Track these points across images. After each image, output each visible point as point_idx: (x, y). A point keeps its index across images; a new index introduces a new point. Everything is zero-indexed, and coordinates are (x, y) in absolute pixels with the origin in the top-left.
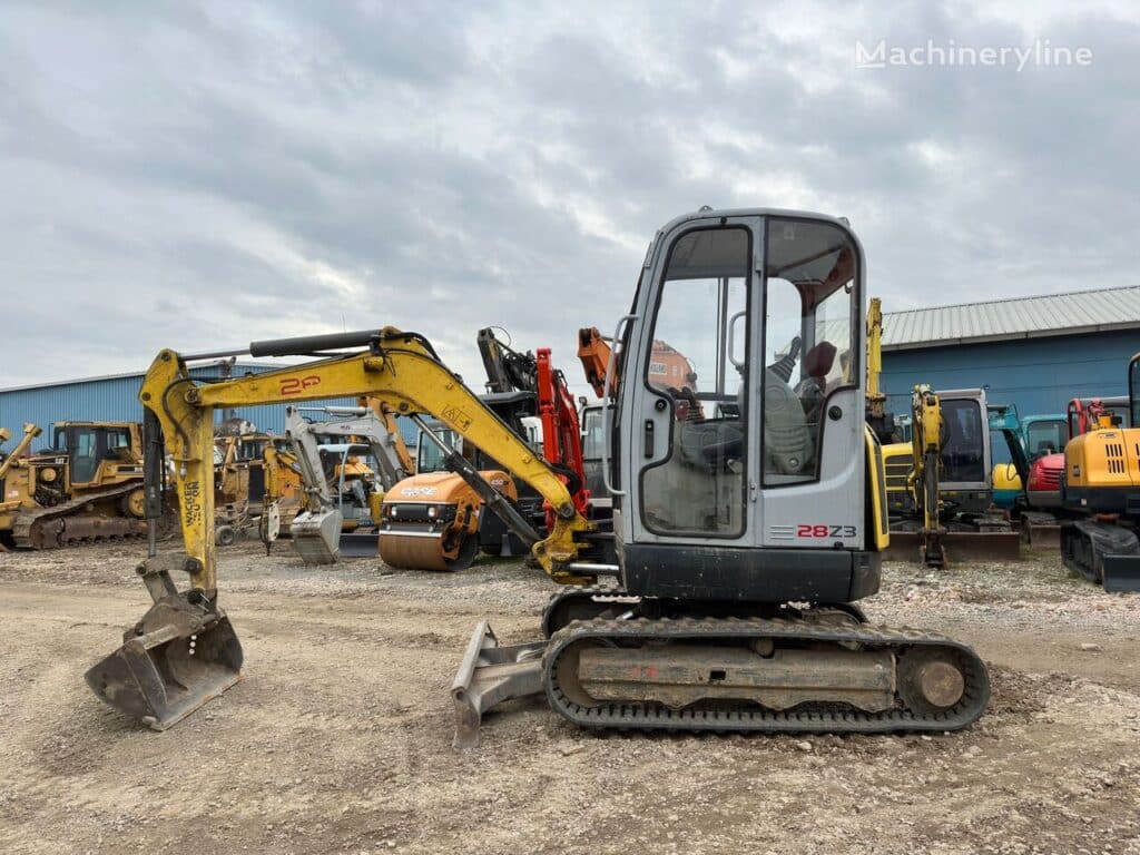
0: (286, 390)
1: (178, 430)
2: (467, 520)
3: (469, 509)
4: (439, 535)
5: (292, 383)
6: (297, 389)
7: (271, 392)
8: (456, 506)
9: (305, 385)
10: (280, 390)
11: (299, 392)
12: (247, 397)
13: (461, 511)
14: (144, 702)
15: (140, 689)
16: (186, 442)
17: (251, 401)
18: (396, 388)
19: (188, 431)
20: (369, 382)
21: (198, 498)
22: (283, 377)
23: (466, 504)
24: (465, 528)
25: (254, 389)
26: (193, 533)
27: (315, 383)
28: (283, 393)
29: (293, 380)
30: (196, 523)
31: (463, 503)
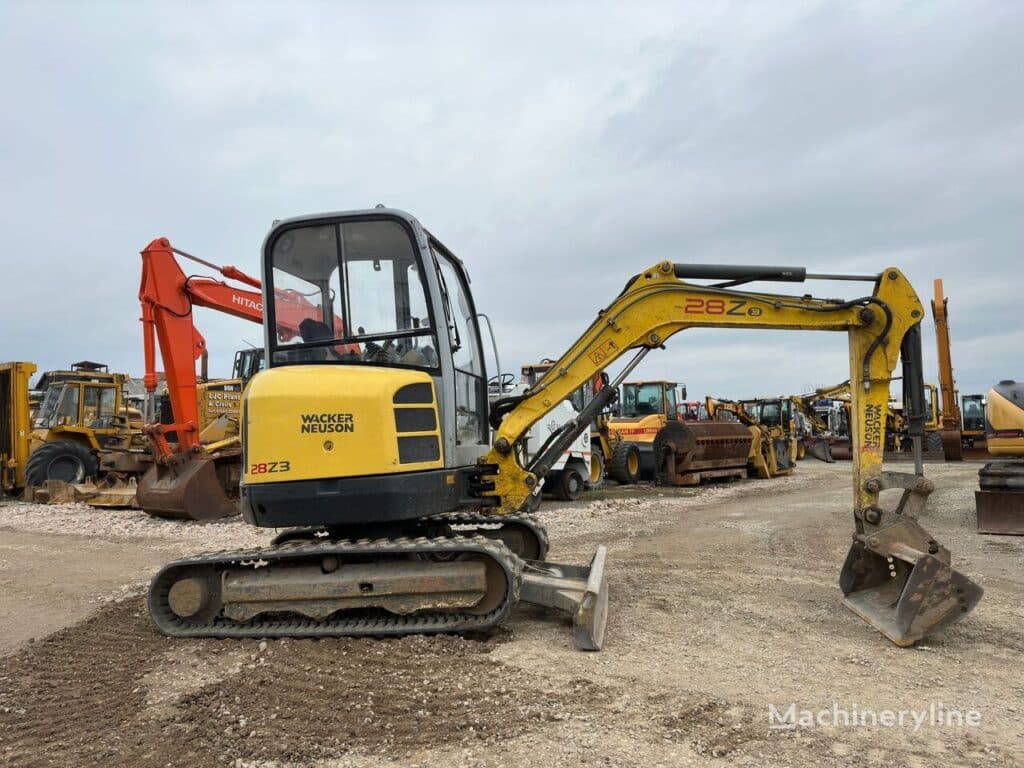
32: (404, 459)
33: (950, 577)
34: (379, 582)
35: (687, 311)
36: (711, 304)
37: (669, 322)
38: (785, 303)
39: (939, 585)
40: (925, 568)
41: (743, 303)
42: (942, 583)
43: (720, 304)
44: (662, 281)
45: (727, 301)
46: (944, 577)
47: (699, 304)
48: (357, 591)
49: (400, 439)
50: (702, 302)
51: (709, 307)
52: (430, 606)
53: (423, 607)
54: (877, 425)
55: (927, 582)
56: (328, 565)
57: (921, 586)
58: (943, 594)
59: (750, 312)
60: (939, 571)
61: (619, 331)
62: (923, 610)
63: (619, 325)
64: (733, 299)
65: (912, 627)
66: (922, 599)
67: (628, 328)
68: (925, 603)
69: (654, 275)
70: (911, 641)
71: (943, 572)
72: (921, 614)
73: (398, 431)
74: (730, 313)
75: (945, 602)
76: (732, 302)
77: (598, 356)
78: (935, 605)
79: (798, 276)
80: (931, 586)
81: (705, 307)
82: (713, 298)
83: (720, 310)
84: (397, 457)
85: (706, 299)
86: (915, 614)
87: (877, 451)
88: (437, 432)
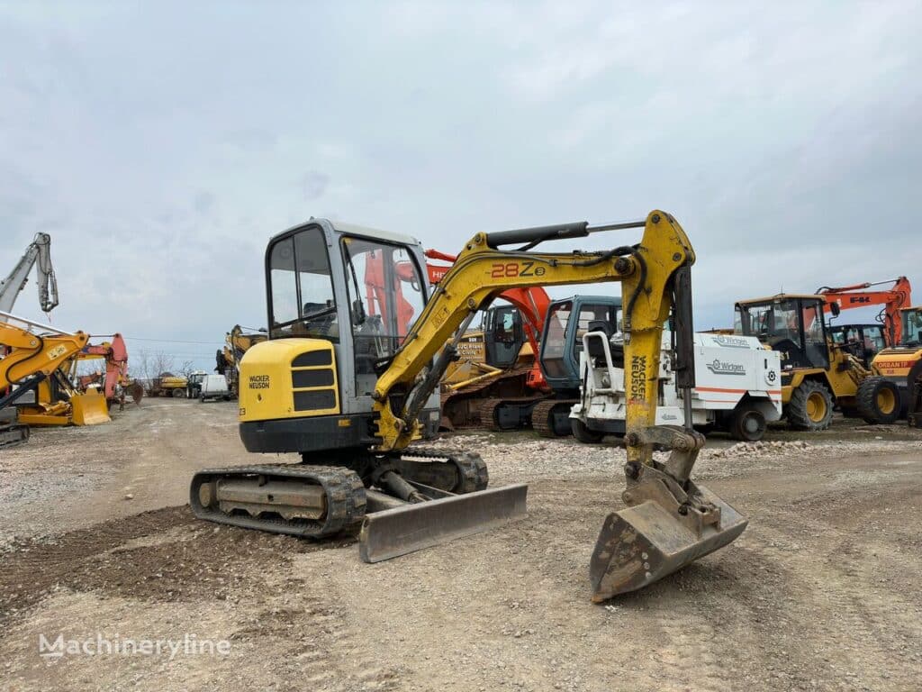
32: (297, 408)
33: (634, 538)
34: (276, 495)
35: (493, 276)
36: (509, 268)
37: (480, 287)
38: (562, 261)
39: (625, 546)
40: (611, 527)
41: (531, 264)
42: (627, 544)
43: (515, 267)
44: (479, 251)
45: (519, 263)
46: (629, 538)
47: (501, 268)
48: (266, 500)
49: (295, 393)
50: (503, 266)
51: (508, 270)
52: (299, 516)
53: (296, 516)
54: (642, 377)
55: (614, 541)
56: (261, 480)
57: (608, 544)
58: (629, 555)
59: (536, 272)
60: (624, 532)
61: (449, 298)
62: (612, 569)
63: (449, 293)
64: (525, 262)
65: (602, 584)
66: (610, 557)
67: (456, 294)
68: (612, 562)
69: (473, 246)
70: (599, 599)
71: (629, 532)
72: (609, 572)
73: (294, 386)
74: (522, 275)
75: (631, 564)
76: (524, 264)
77: (437, 320)
78: (621, 566)
79: (580, 231)
80: (618, 545)
81: (505, 270)
82: (511, 262)
83: (515, 273)
84: (292, 406)
85: (505, 263)
86: (605, 572)
87: (643, 404)
88: (335, 387)
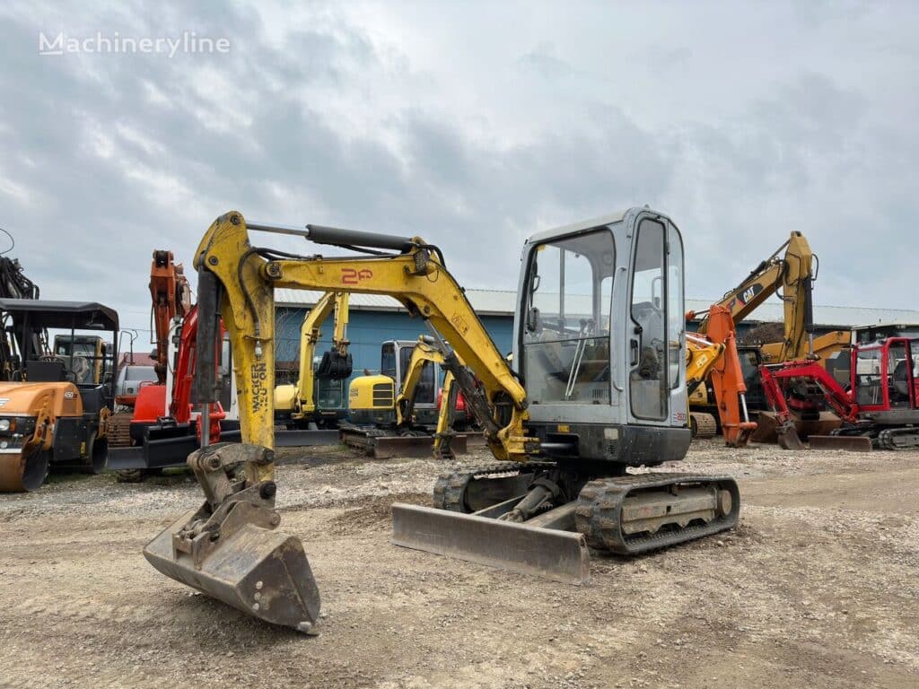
0: (347, 279)
1: (248, 303)
2: (43, 434)
3: (47, 422)
4: (19, 451)
5: (350, 273)
6: (354, 280)
7: (335, 278)
8: (35, 418)
9: (361, 277)
10: (341, 278)
11: (356, 282)
12: (315, 280)
13: (40, 424)
14: (300, 606)
15: (295, 593)
16: (255, 320)
17: (318, 285)
18: (423, 292)
19: (257, 307)
20: (406, 283)
21: (265, 381)
22: (344, 266)
23: (45, 417)
24: (42, 442)
25: (320, 273)
26: (260, 420)
27: (368, 277)
28: (345, 282)
29: (352, 270)
30: (263, 408)
31: (43, 415)
